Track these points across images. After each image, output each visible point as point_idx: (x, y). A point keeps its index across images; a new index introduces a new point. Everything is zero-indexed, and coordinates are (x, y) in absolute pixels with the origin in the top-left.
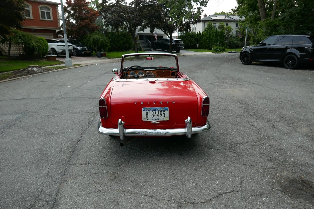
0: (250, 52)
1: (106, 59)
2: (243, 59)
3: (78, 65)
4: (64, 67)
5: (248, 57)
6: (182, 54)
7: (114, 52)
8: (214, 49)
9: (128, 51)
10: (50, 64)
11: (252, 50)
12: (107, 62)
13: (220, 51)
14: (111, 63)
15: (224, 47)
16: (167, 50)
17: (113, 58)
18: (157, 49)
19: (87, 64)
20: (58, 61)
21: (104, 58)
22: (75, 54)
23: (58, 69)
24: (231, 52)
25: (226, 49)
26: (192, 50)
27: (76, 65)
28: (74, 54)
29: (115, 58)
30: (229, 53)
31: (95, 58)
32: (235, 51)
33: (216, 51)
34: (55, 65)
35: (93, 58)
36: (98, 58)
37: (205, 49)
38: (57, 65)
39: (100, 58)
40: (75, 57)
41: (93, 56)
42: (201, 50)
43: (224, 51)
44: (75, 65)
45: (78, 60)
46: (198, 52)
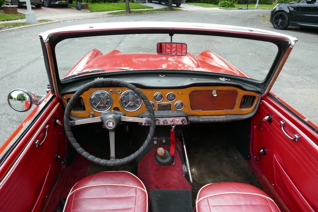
0: (288, 11)
1: (88, 12)
2: (275, 20)
3: (46, 20)
4: (23, 24)
5: (284, 18)
6: (185, 9)
7: (99, 3)
8: (221, 4)
9: (118, 2)
10: (8, 19)
11: (293, 9)
12: (88, 17)
13: (228, 7)
14: (94, 18)
15: (233, 2)
16: (166, 4)
17: (97, 11)
18: (153, 1)
19: (59, 19)
20: (21, 14)
21: (86, 12)
22: (47, 5)
23: (14, 26)
24: (241, 9)
25: (235, 5)
26: (195, 4)
27: (44, 20)
28: (45, 4)
29: (100, 11)
30: (239, 9)
31: (73, 10)
32: (246, 8)
33: (223, 6)
34: (15, 20)
35: (71, 10)
36: (78, 11)
37: (210, 3)
38: (18, 19)
39: (80, 11)
40: (47, 8)
41: (72, 8)
42: (205, 4)
43: (233, 7)
44: (41, 21)
45: (50, 13)
46: (202, 6)
